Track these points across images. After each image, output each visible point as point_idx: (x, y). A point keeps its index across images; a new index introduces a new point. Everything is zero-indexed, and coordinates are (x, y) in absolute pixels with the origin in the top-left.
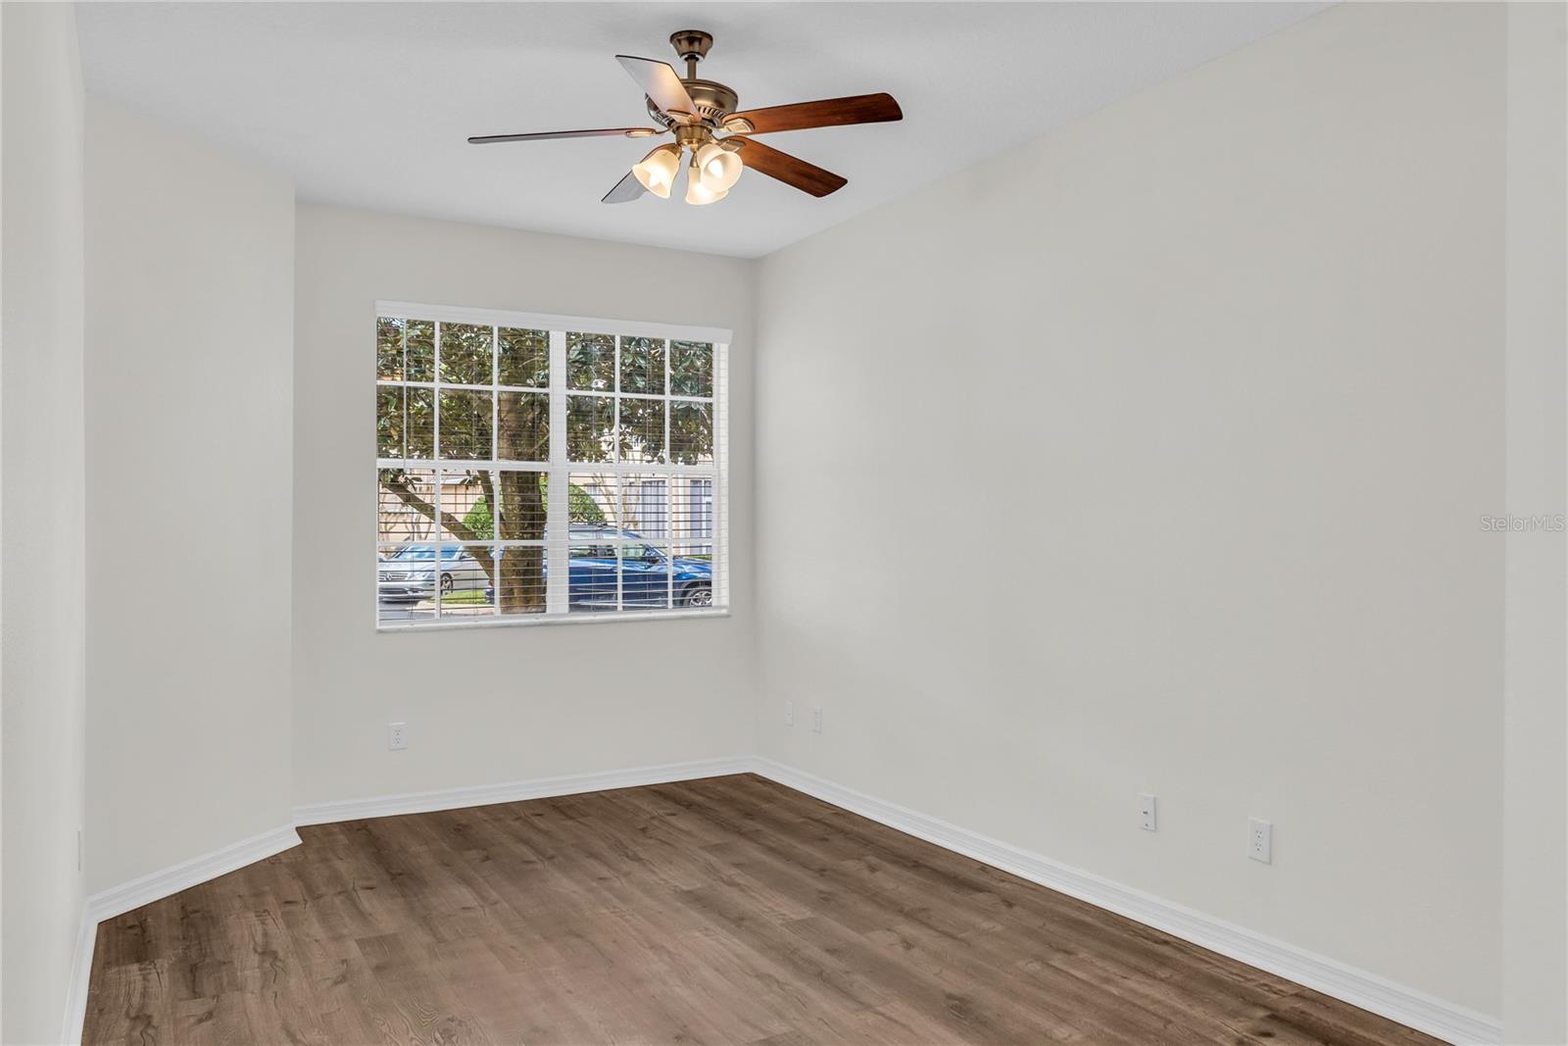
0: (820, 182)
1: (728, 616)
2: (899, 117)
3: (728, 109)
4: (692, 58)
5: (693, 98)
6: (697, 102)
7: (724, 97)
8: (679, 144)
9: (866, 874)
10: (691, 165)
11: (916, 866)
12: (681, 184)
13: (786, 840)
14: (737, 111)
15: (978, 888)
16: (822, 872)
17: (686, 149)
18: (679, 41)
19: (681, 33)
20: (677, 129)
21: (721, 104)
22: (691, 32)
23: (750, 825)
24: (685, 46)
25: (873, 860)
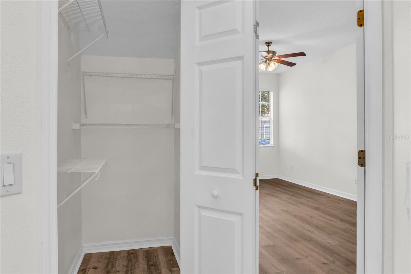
0: (292, 64)
1: (273, 147)
2: (306, 55)
3: (275, 55)
4: (268, 46)
5: (268, 54)
6: (269, 54)
7: (274, 53)
8: (266, 61)
9: (301, 193)
10: (268, 64)
11: (311, 192)
12: (267, 68)
13: (285, 188)
14: (276, 55)
15: (323, 195)
16: (292, 192)
17: (268, 62)
18: (266, 44)
19: (266, 42)
20: (266, 59)
21: (273, 54)
22: (268, 42)
23: (278, 185)
24: (267, 45)
25: (302, 191)
